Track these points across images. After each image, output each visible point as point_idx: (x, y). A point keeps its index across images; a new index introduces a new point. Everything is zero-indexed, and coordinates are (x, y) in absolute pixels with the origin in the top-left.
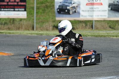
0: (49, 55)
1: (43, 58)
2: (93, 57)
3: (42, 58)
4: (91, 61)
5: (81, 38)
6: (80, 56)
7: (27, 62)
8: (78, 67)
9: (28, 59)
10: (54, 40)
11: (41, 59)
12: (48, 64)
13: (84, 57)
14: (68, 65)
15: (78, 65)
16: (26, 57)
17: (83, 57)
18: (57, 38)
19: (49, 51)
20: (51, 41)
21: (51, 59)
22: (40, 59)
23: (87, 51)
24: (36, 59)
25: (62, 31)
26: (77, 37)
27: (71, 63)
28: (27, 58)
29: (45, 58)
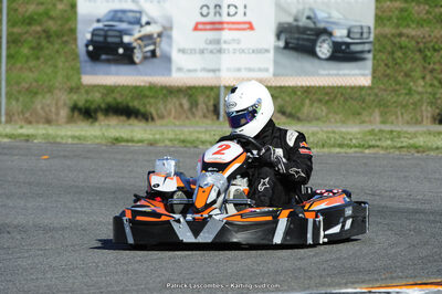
0: (208, 206)
1: (189, 217)
2: (349, 212)
3: (185, 217)
4: (343, 226)
5: (304, 147)
6: (307, 210)
7: (128, 230)
9: (130, 221)
10: (217, 153)
11: (182, 220)
12: (206, 236)
13: (322, 212)
14: (278, 239)
15: (310, 241)
17: (318, 211)
18: (228, 147)
19: (206, 193)
20: (209, 158)
21: (217, 218)
22: (178, 221)
23: (322, 194)
24: (163, 218)
26: (291, 143)
27: (287, 233)
29: (198, 216)
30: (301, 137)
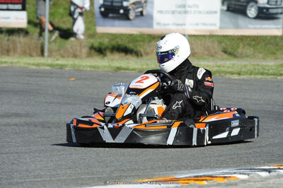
0: (124, 118)
1: (110, 126)
2: (235, 123)
3: (107, 125)
4: (230, 133)
6: (201, 122)
7: (73, 133)
8: (195, 146)
9: (74, 127)
10: (139, 82)
11: (105, 127)
12: (121, 139)
13: (210, 124)
14: (170, 142)
15: (195, 143)
16: (72, 122)
17: (208, 123)
18: (147, 78)
19: (124, 109)
20: (133, 85)
21: (129, 126)
22: (103, 128)
24: (95, 126)
25: (166, 59)
26: (200, 77)
27: (176, 137)
28: (75, 124)
29: (116, 125)
30: (208, 73)
